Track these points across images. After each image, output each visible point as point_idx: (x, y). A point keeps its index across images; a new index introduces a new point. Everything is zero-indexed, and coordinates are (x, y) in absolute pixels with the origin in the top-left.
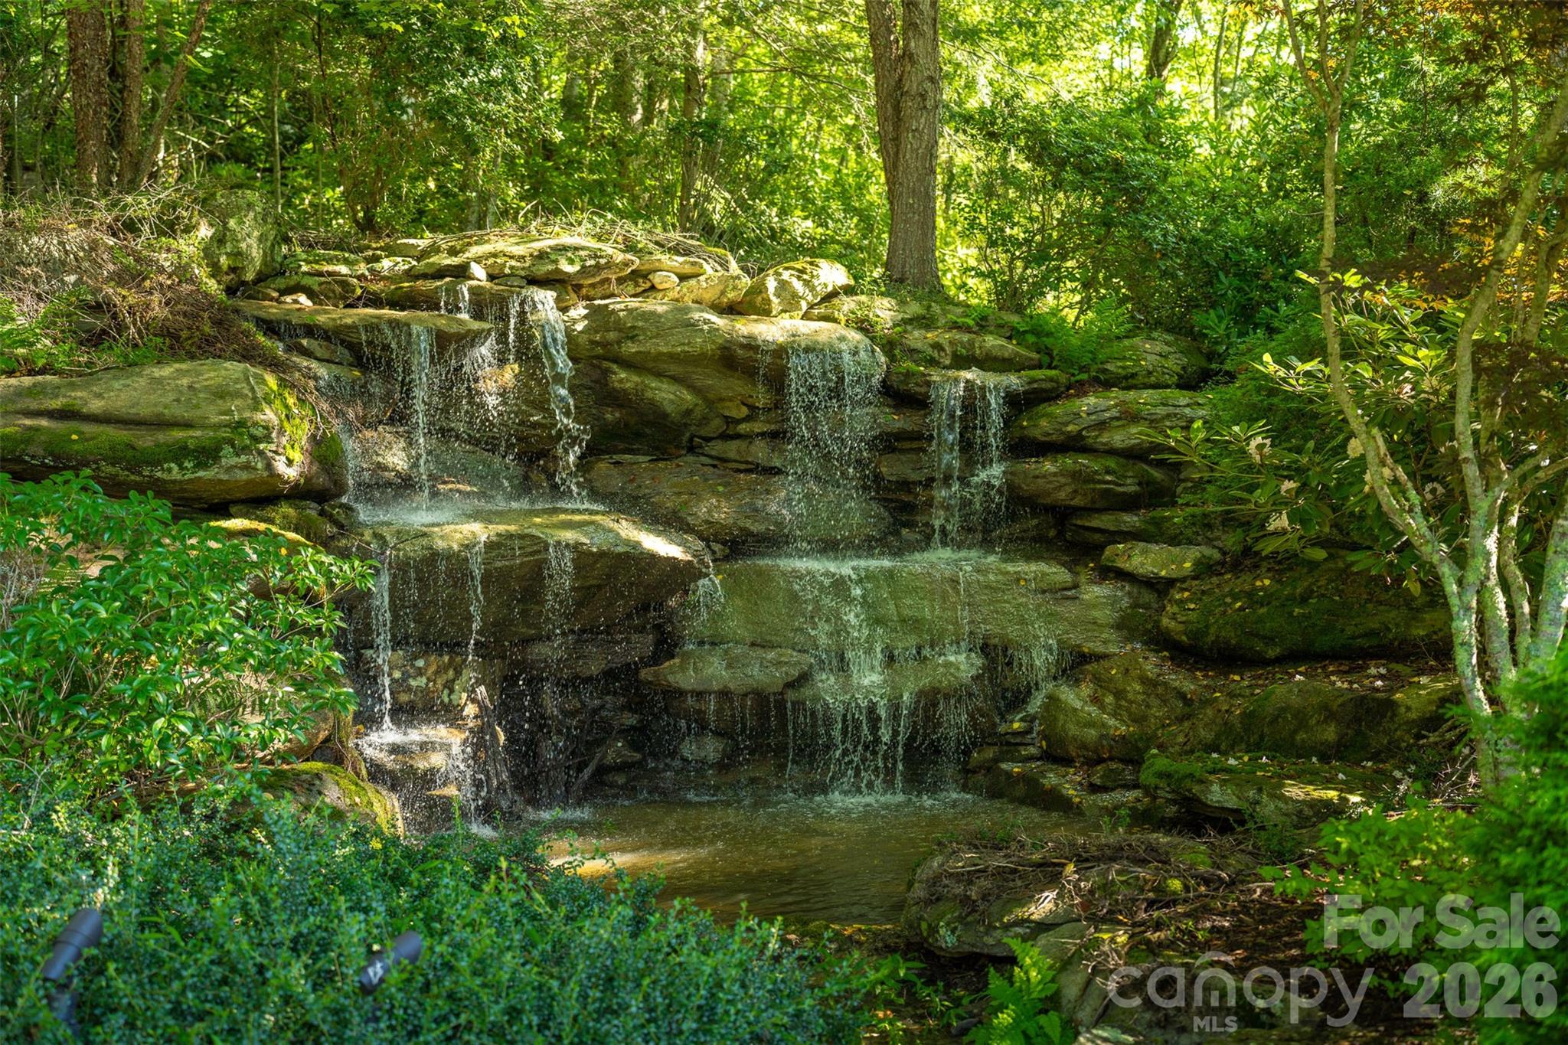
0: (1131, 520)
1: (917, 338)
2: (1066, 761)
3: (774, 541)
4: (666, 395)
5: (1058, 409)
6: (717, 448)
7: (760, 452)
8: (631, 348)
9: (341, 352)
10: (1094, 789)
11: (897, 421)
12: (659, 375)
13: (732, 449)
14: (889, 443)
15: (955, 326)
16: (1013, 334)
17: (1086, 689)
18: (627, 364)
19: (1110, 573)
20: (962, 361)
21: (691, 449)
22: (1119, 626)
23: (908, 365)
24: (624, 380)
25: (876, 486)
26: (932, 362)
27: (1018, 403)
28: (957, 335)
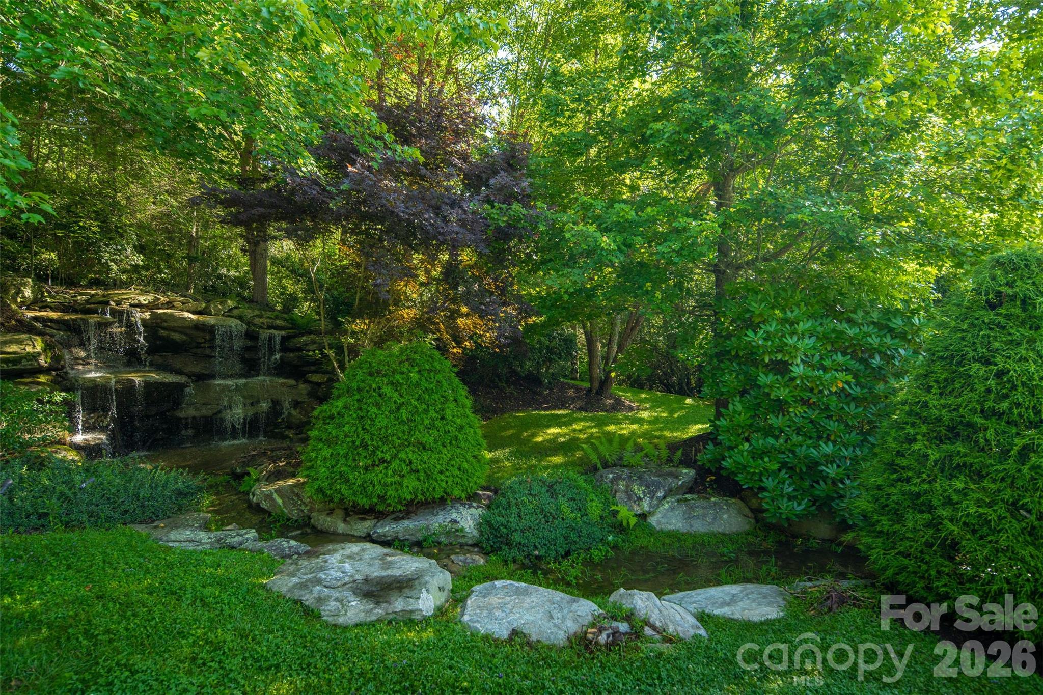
0: (313, 368)
1: (257, 321)
2: (292, 428)
3: (212, 376)
4: (177, 336)
5: (295, 340)
6: (194, 350)
7: (208, 352)
8: (166, 325)
9: (64, 327)
10: (297, 434)
11: (249, 343)
12: (175, 331)
13: (199, 351)
14: (247, 349)
15: (268, 318)
16: (285, 320)
17: (298, 411)
18: (164, 329)
19: (307, 382)
20: (269, 328)
21: (186, 351)
22: (308, 394)
23: (253, 328)
24: (162, 332)
25: (244, 360)
26: (261, 328)
27: (284, 339)
28: (268, 320)
